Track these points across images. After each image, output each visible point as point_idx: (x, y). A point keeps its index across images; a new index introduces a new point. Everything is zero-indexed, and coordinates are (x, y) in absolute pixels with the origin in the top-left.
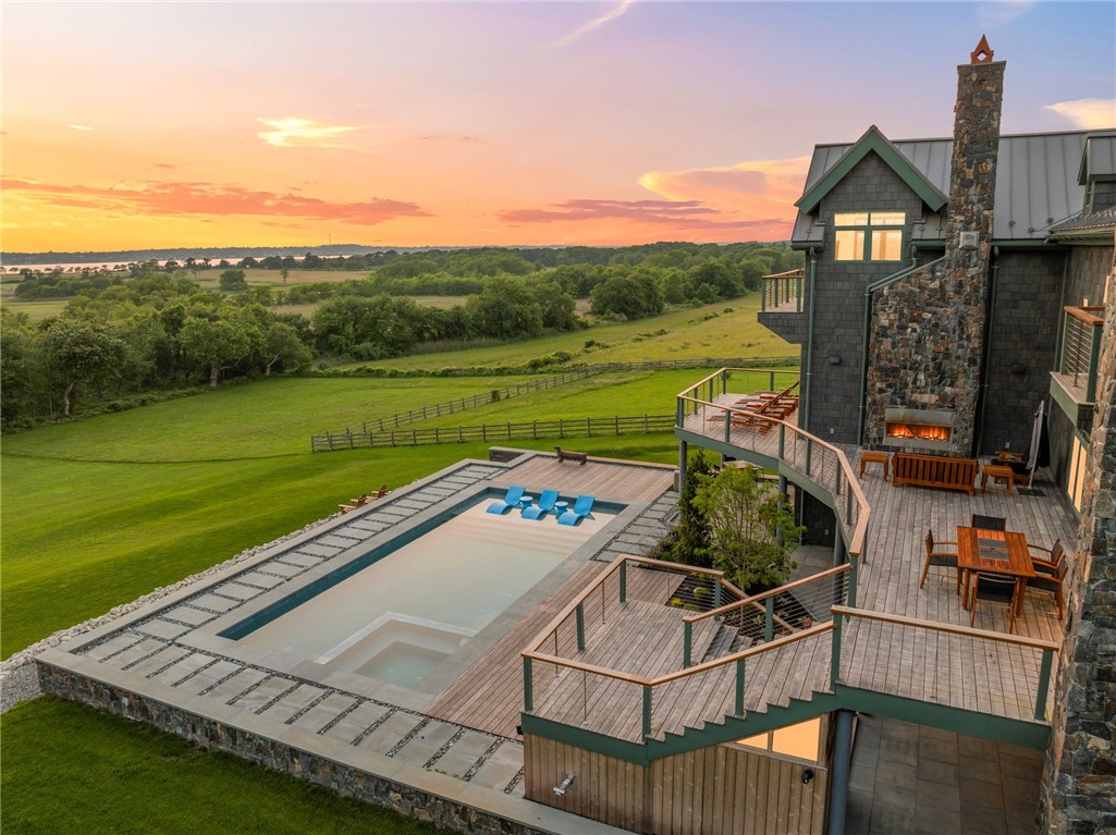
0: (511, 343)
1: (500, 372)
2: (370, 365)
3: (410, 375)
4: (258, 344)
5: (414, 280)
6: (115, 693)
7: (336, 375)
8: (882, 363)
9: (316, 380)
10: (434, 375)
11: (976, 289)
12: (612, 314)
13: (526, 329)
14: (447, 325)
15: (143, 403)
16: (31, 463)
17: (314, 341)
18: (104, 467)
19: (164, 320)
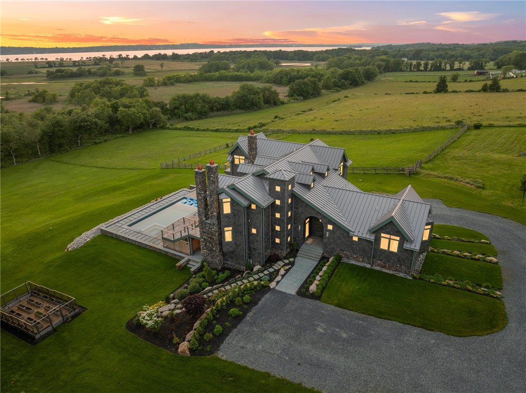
1: (237, 131)
3: (203, 130)
9: (168, 131)
10: (212, 130)
12: (296, 97)
13: (256, 106)
14: (223, 105)
16: (71, 167)
19: (111, 107)
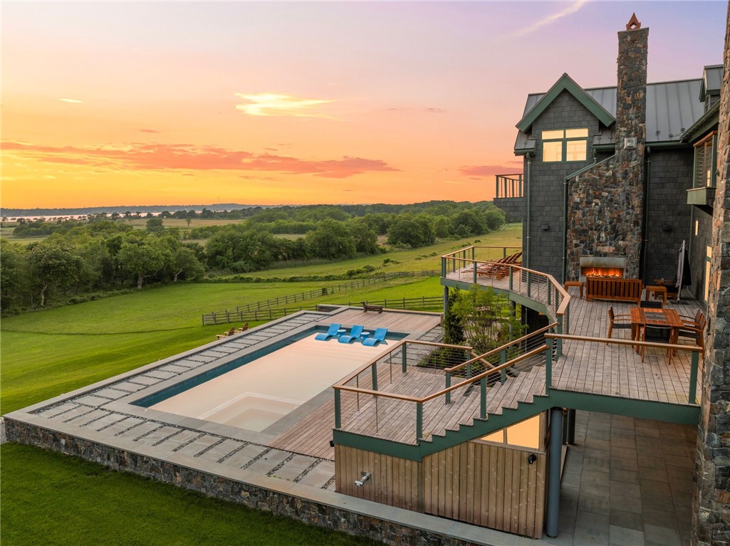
0: (335, 262)
1: (328, 278)
2: (242, 275)
3: (269, 281)
4: (169, 261)
5: (273, 224)
6: (56, 436)
7: (220, 281)
8: (576, 227)
9: (207, 285)
10: (284, 281)
11: (636, 175)
12: (402, 244)
13: (345, 253)
14: (294, 250)
15: (93, 299)
17: (206, 260)
18: (66, 337)
19: (109, 246)
